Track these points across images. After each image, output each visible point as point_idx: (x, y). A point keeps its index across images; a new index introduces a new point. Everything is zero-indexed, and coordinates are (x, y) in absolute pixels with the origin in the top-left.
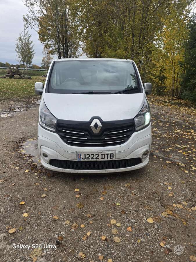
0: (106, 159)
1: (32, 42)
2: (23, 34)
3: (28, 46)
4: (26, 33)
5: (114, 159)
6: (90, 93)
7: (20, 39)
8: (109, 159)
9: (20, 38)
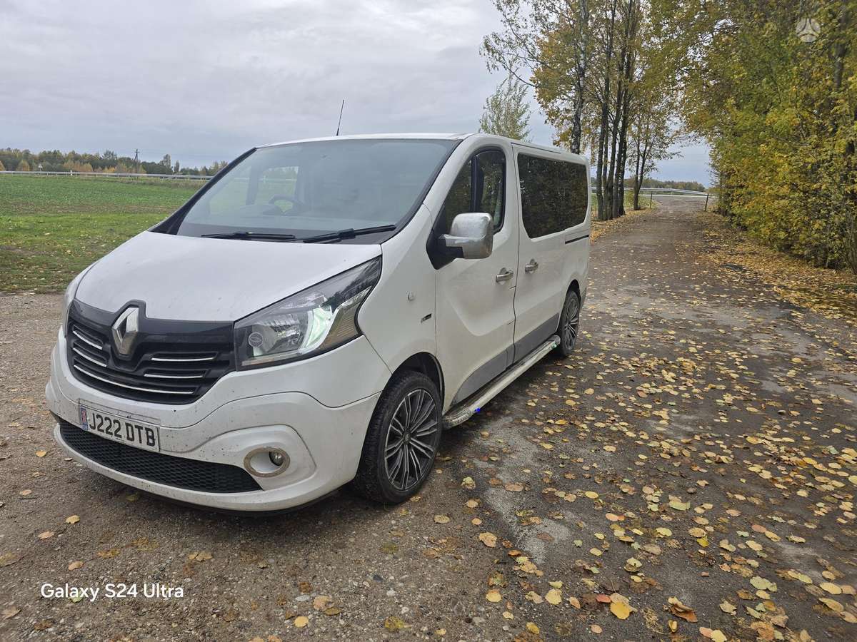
0: (136, 444)
1: (527, 106)
2: (505, 88)
3: (514, 122)
4: (513, 85)
5: (155, 449)
6: (237, 234)
7: (496, 105)
8: (144, 446)
9: (495, 99)
